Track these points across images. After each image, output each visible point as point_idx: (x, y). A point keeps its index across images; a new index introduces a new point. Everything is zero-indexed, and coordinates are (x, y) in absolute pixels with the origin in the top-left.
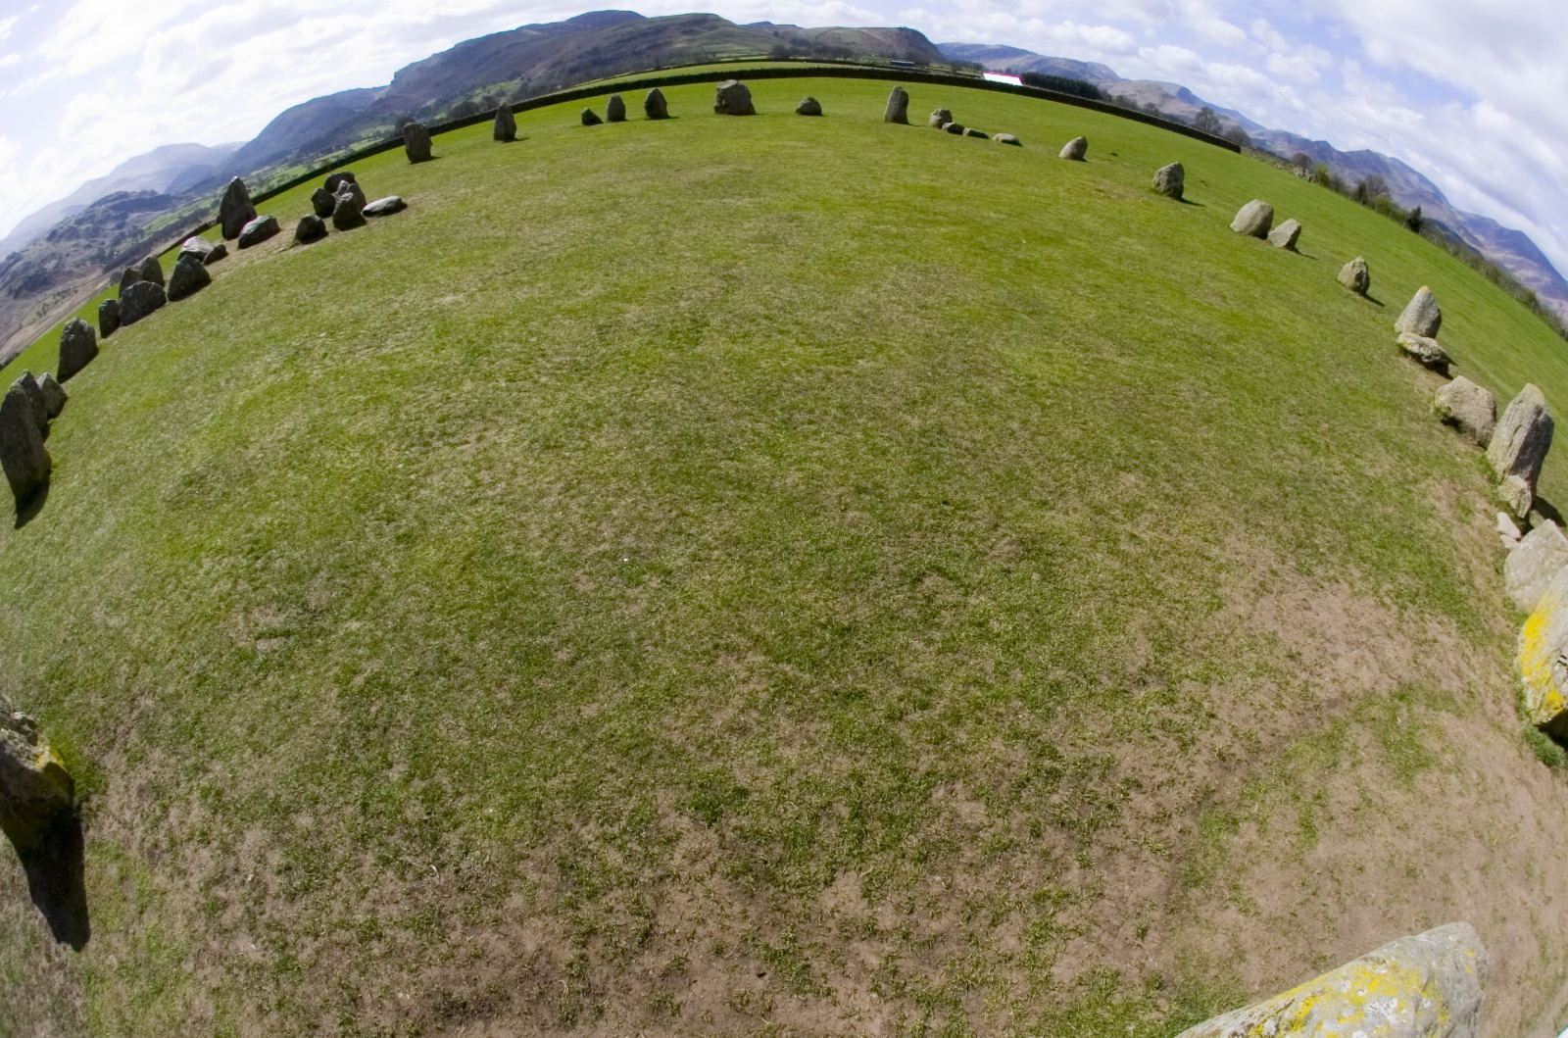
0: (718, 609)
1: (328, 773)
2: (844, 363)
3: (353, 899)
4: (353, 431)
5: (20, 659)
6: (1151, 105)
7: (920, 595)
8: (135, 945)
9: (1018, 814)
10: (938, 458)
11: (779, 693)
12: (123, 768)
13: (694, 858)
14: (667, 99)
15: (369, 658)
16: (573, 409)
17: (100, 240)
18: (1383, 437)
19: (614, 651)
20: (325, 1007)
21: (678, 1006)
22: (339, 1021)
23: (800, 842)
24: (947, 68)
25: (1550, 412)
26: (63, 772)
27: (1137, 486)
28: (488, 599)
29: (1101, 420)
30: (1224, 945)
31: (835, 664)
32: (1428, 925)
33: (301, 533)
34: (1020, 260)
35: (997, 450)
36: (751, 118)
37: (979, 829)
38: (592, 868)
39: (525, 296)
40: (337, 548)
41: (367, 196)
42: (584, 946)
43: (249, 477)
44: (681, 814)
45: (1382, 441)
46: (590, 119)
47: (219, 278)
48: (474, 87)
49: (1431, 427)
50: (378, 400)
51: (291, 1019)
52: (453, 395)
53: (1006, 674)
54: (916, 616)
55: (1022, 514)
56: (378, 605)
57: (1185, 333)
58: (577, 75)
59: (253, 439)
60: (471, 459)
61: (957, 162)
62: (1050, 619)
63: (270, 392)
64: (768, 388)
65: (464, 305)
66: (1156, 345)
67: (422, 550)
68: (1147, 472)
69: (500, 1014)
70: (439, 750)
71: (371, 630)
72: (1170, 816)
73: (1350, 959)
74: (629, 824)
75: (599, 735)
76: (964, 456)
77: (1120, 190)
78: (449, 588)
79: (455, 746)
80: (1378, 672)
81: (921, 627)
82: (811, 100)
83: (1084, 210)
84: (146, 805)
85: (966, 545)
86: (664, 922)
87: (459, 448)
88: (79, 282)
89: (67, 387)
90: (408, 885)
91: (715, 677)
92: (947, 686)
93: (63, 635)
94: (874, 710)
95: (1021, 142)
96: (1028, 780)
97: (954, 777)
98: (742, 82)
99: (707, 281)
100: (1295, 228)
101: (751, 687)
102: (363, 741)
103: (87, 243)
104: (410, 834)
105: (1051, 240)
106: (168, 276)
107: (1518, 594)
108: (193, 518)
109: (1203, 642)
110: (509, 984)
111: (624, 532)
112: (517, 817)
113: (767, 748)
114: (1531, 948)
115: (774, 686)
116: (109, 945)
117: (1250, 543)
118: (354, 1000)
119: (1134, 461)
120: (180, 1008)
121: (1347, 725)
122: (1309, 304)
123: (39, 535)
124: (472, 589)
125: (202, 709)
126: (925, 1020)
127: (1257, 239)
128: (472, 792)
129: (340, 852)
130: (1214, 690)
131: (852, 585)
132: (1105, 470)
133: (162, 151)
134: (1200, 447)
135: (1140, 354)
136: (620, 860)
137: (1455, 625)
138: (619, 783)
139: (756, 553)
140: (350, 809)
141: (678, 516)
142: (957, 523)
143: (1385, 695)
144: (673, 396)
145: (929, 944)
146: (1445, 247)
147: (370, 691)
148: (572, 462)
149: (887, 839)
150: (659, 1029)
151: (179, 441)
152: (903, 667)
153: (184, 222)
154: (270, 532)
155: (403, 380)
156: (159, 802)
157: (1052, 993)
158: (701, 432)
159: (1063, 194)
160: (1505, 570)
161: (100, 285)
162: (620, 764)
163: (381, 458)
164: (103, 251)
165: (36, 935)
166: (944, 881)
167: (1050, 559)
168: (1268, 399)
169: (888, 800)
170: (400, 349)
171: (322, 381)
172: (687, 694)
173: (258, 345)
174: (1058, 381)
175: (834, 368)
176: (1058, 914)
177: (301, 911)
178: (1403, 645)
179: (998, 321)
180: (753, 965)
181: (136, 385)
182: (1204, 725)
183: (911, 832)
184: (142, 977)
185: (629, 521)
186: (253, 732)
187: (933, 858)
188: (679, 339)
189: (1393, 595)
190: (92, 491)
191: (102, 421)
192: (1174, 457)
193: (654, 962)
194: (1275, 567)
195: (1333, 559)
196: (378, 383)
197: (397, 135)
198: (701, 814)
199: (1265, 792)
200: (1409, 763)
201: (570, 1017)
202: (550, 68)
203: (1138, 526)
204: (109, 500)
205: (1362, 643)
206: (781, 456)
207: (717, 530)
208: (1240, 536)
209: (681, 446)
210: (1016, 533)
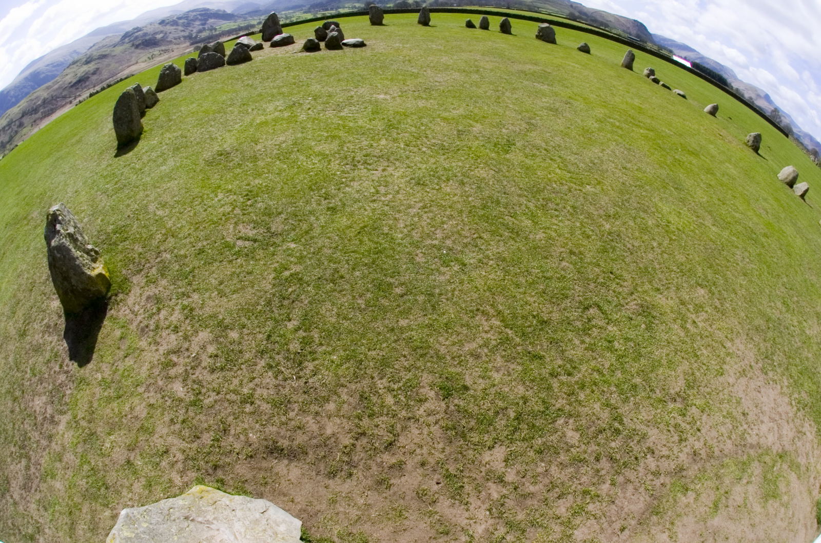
0: (484, 291)
1: (255, 315)
2: (579, 185)
3: (245, 381)
4: (317, 149)
5: (99, 221)
6: (751, 98)
7: (585, 316)
9: (593, 445)
10: (614, 249)
11: (502, 344)
12: (142, 284)
13: (430, 413)
14: (512, 24)
15: (296, 264)
16: (436, 168)
17: (190, 29)
19: (426, 296)
20: (208, 430)
21: (391, 485)
22: (212, 438)
23: (485, 423)
24: (656, 48)
26: (107, 278)
27: (704, 297)
28: (367, 251)
29: (696, 256)
31: (533, 338)
33: (276, 193)
34: (675, 159)
35: (643, 254)
36: (554, 45)
37: (572, 447)
38: (376, 402)
39: (422, 105)
40: (294, 205)
41: (345, 36)
42: (356, 440)
43: (255, 159)
44: (431, 389)
46: (470, 25)
47: (256, 59)
50: (334, 137)
51: (187, 430)
52: (375, 145)
53: (613, 371)
54: (580, 326)
55: (646, 292)
56: (308, 239)
57: (745, 224)
58: (466, 1)
59: (261, 141)
60: (377, 179)
61: (654, 98)
62: (643, 351)
63: (276, 120)
64: (538, 186)
65: (389, 101)
67: (340, 218)
68: (710, 291)
69: (299, 460)
70: (318, 320)
71: (300, 250)
72: (660, 474)
74: (403, 386)
75: (404, 336)
76: (627, 252)
77: (730, 138)
78: (349, 240)
79: (327, 320)
80: (776, 438)
81: (581, 333)
82: (586, 45)
83: (712, 143)
84: (149, 305)
85: (615, 299)
86: (402, 440)
87: (371, 172)
88: (175, 47)
89: (160, 95)
90: (277, 382)
91: (472, 325)
92: (583, 368)
93: (129, 213)
94: (545, 368)
95: (687, 97)
97: (570, 416)
98: (551, 26)
99: (519, 122)
100: (806, 188)
101: (489, 336)
102: (280, 304)
103: (183, 29)
104: (288, 357)
105: (694, 154)
106: (228, 52)
108: (218, 172)
109: (709, 390)
110: (310, 446)
111: (448, 237)
112: (347, 365)
113: (486, 370)
115: (500, 339)
116: (100, 368)
117: (746, 347)
118: (225, 430)
119: (706, 283)
120: (127, 409)
121: (753, 460)
122: (804, 231)
123: (128, 163)
124: (361, 244)
125: (196, 266)
126: (506, 534)
127: (788, 187)
128: (328, 345)
129: (247, 356)
130: (704, 417)
131: (554, 300)
132: (691, 283)
134: (737, 287)
135: (722, 228)
136: (392, 402)
137: (815, 429)
138: (406, 364)
139: (512, 269)
140: (260, 336)
141: (477, 238)
142: (614, 286)
143: (775, 452)
144: (490, 176)
145: (525, 496)
147: (291, 280)
149: (527, 436)
150: (376, 493)
151: (219, 133)
152: (566, 351)
153: (240, 29)
154: (259, 188)
155: (349, 131)
156: (157, 306)
158: (500, 198)
159: (703, 131)
161: (188, 50)
162: (410, 354)
163: (329, 167)
164: (192, 35)
165: (58, 354)
166: (545, 467)
167: (653, 320)
168: (774, 274)
169: (535, 416)
170: (350, 115)
171: (305, 121)
172: (456, 329)
173: (273, 96)
174: (681, 228)
175: (574, 186)
176: (590, 504)
177: (215, 379)
178: (791, 429)
179: (660, 187)
180: (437, 477)
181: (201, 101)
182: (694, 433)
183: (540, 436)
184: (112, 388)
185: (452, 233)
186: (221, 284)
187: (545, 453)
188: (499, 148)
189: (797, 401)
190: (163, 148)
191: (177, 115)
192: (725, 288)
193: (388, 459)
194: (752, 364)
195: (779, 370)
196: (336, 129)
197: (364, 9)
198: (441, 392)
199: (706, 480)
200: (770, 494)
201: (334, 472)
203: (698, 318)
204: (173, 154)
205: (776, 420)
206: (537, 223)
207: (495, 251)
208: (742, 341)
209: (488, 202)
210: (641, 300)
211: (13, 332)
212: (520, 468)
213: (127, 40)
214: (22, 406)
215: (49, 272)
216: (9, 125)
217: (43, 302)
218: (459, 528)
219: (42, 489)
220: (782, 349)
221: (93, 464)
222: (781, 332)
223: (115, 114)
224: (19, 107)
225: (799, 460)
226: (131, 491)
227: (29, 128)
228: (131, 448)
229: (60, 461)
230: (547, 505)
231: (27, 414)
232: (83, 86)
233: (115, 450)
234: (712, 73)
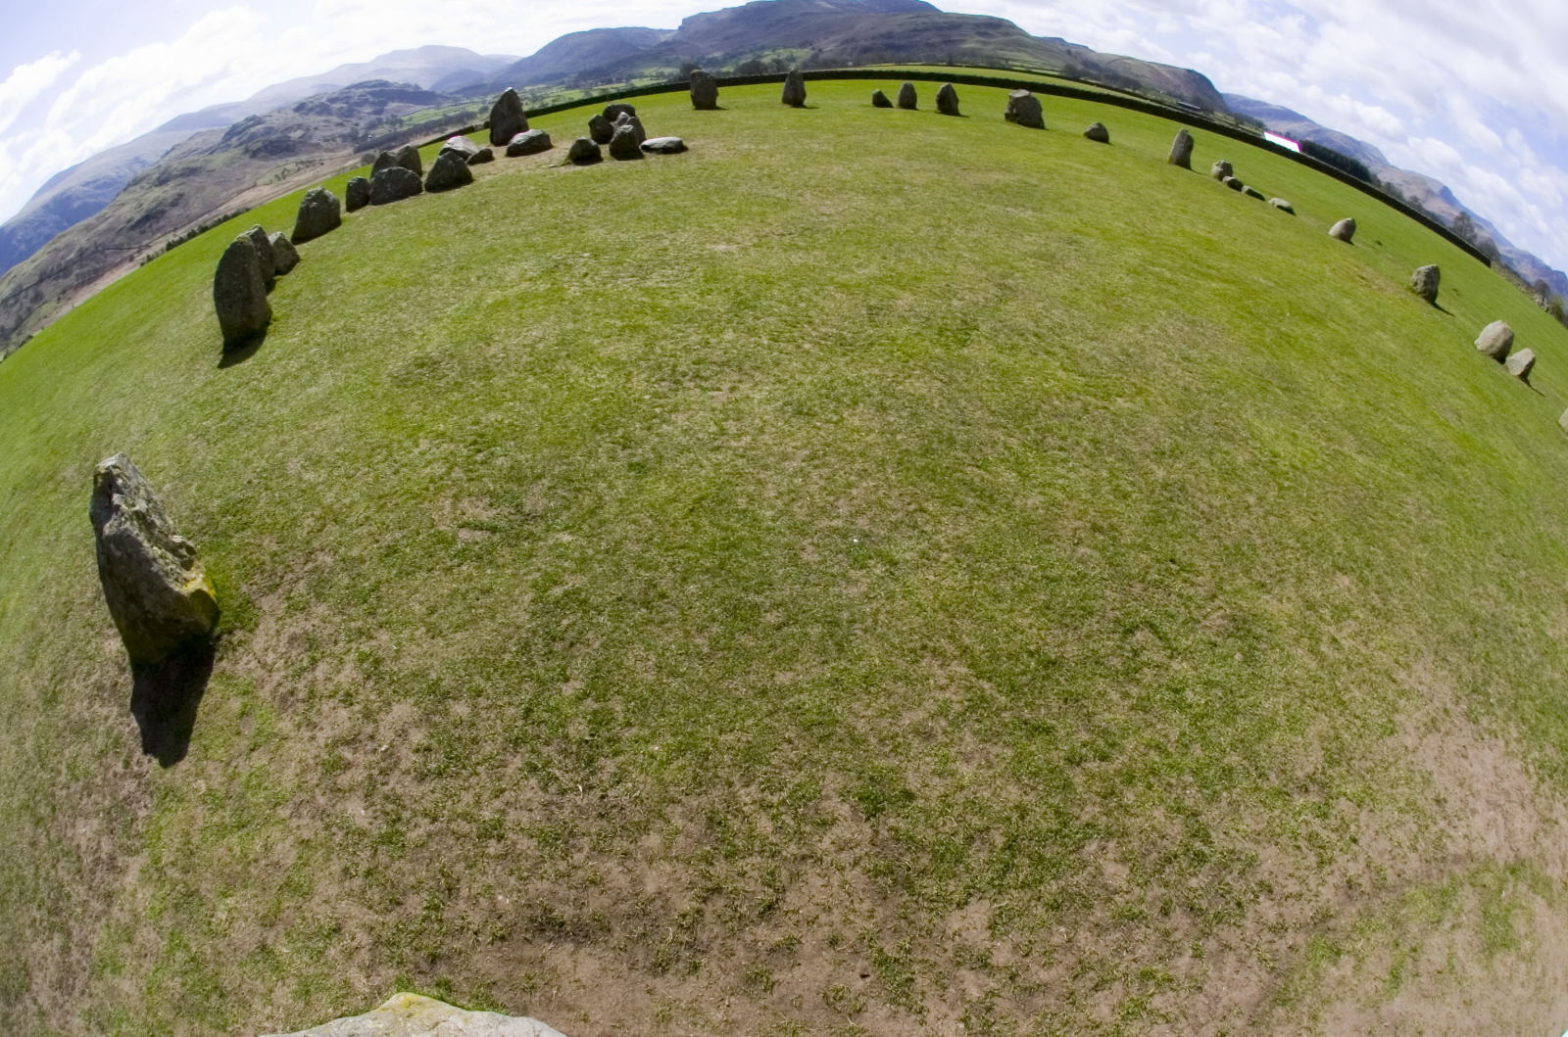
0: (935, 611)
1: (500, 671)
2: (1103, 398)
3: (486, 795)
4: (604, 353)
5: (193, 490)
6: (1415, 199)
7: (1128, 647)
9: (1156, 887)
10: (1175, 515)
11: (972, 709)
12: (280, 613)
13: (842, 846)
14: (959, 96)
15: (573, 572)
16: (832, 381)
17: (354, 120)
19: (824, 627)
20: (416, 888)
21: (774, 983)
22: (425, 904)
23: (946, 858)
24: (1231, 120)
26: (212, 601)
27: (1349, 590)
28: (710, 545)
29: (1330, 515)
31: (1032, 694)
33: (531, 437)
34: (1281, 334)
35: (1230, 520)
36: (1039, 131)
37: (1116, 892)
38: (739, 830)
39: (799, 261)
40: (565, 460)
41: (647, 132)
42: (704, 902)
43: (486, 373)
44: (843, 801)
46: (880, 101)
47: (481, 180)
48: (763, 48)
50: (635, 329)
51: (375, 889)
52: (712, 341)
53: (1186, 746)
54: (1119, 668)
55: (1240, 591)
56: (597, 525)
57: (1419, 444)
58: (869, 55)
59: (497, 338)
60: (720, 407)
61: (1234, 218)
62: (1241, 703)
63: (523, 298)
64: (1026, 406)
65: (736, 257)
66: (1393, 450)
67: (654, 483)
68: (1361, 579)
70: (621, 677)
71: (581, 546)
72: (1286, 930)
74: (789, 797)
75: (786, 703)
76: (1200, 519)
77: (1380, 282)
78: (673, 525)
79: (639, 677)
80: (1503, 838)
81: (1121, 678)
82: (1100, 125)
83: (1346, 294)
84: (294, 653)
85: (1183, 608)
86: (792, 899)
87: (710, 393)
88: (326, 155)
89: (301, 249)
90: (548, 797)
91: (915, 676)
92: (1130, 744)
93: (249, 475)
94: (1057, 749)
95: (1295, 211)
96: (1176, 857)
97: (1110, 835)
98: (1035, 95)
99: (983, 285)
100: (1529, 359)
101: (947, 695)
102: (546, 650)
103: (339, 121)
104: (566, 750)
105: (1313, 319)
106: (427, 167)
108: (418, 398)
109: (1369, 764)
110: (616, 917)
111: (860, 513)
112: (681, 762)
113: (946, 760)
115: (969, 700)
116: (203, 771)
117: (1434, 675)
118: (450, 890)
119: (1352, 564)
120: (257, 848)
121: (1462, 885)
122: (1531, 442)
123: (245, 379)
124: (696, 532)
125: (383, 579)
127: (1495, 362)
128: (642, 725)
129: (488, 749)
130: (1364, 816)
131: (1068, 621)
132: (1324, 566)
133: (429, 50)
134: (1412, 565)
135: (1377, 456)
136: (770, 830)
138: (792, 755)
139: (984, 565)
140: (512, 710)
141: (915, 511)
142: (1179, 584)
143: (1501, 863)
144: (933, 391)
145: (1031, 991)
147: (567, 604)
148: (822, 433)
149: (1030, 878)
150: (746, 1000)
151: (417, 324)
152: (1095, 714)
153: (448, 121)
154: (499, 429)
155: (664, 316)
156: (309, 654)
158: (955, 433)
159: (1329, 274)
161: (350, 163)
162: (799, 737)
163: (629, 385)
164: (357, 133)
165: (121, 741)
166: (1067, 933)
167: (1255, 643)
168: (1480, 532)
169: (1042, 841)
170: (664, 285)
171: (579, 298)
172: (884, 686)
173: (516, 251)
174: (1299, 465)
175: (1093, 401)
176: (1156, 996)
177: (426, 794)
178: (1531, 817)
179: (1254, 390)
180: (861, 964)
181: (379, 263)
182: (1345, 848)
183: (1054, 877)
184: (228, 809)
185: (867, 503)
186: (433, 613)
187: (1065, 908)
188: (948, 337)
189: (1537, 764)
190: (312, 351)
192: (1388, 570)
193: (765, 934)
194: (1449, 706)
195: (1499, 712)
196: (638, 313)
197: (680, 79)
198: (862, 806)
199: (1374, 930)
200: (1497, 940)
201: (664, 964)
202: (843, 44)
203: (1341, 631)
204: (330, 363)
205: (1499, 805)
206: (1027, 476)
207: (952, 533)
208: (1427, 666)
209: (932, 442)
210: (1231, 608)
211: (32, 695)
212: (1019, 940)
213: (234, 140)
214: (53, 836)
215: (100, 584)
216: (16, 295)
217: (89, 642)
219: (94, 991)
220: (1502, 672)
221: (194, 950)
222: (1499, 641)
223: (217, 283)
224: (33, 261)
225: (1549, 872)
226: (270, 1002)
227: (53, 304)
228: (268, 922)
229: (130, 941)
230: (1073, 1003)
231: (62, 850)
232: (155, 227)
233: (236, 926)
234: (1339, 160)
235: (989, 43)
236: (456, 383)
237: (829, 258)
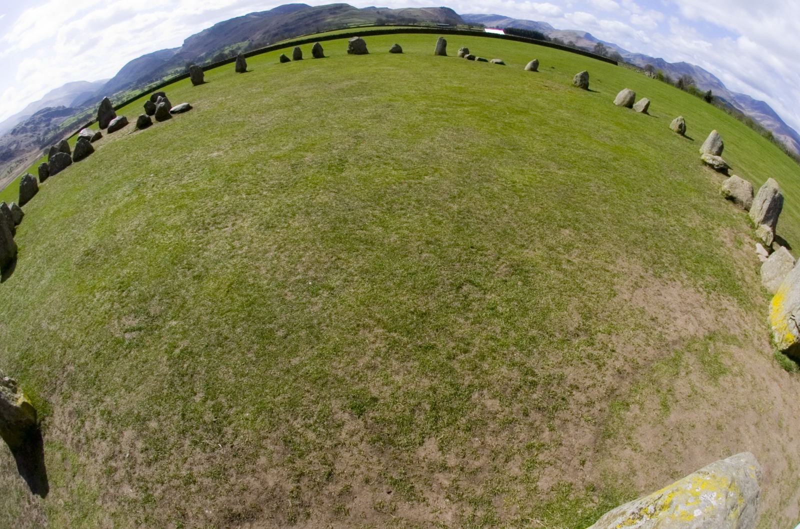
0: (358, 306)
1: (164, 400)
2: (417, 178)
3: (180, 464)
4: (169, 223)
5: (6, 350)
6: (571, 42)
7: (461, 295)
8: (72, 493)
9: (516, 404)
10: (468, 225)
11: (391, 348)
12: (61, 402)
13: (352, 434)
14: (323, 47)
15: (182, 339)
16: (280, 207)
17: (38, 133)
18: (695, 207)
19: (307, 330)
20: (169, 520)
21: (348, 510)
22: (177, 526)
23: (405, 424)
24: (466, 27)
25: (781, 192)
26: (31, 406)
27: (570, 235)
28: (241, 306)
29: (550, 203)
30: (625, 468)
31: (419, 332)
32: (729, 454)
33: (145, 277)
34: (505, 123)
35: (497, 220)
36: (366, 55)
37: (496, 413)
38: (300, 442)
39: (254, 151)
40: (163, 284)
41: (172, 103)
42: (298, 482)
43: (117, 250)
44: (344, 412)
45: (695, 209)
46: (284, 59)
47: (98, 149)
48: (224, 46)
49: (720, 201)
50: (181, 207)
52: (219, 203)
53: (506, 333)
54: (459, 306)
55: (512, 252)
56: (185, 312)
57: (591, 157)
58: (277, 37)
59: (118, 230)
60: (229, 236)
62: (528, 305)
63: (126, 206)
64: (379, 193)
65: (223, 157)
66: (577, 163)
67: (207, 283)
68: (575, 228)
69: (258, 519)
70: (220, 385)
71: (182, 325)
72: (594, 403)
73: (690, 473)
74: (318, 418)
75: (300, 373)
76: (481, 223)
77: (556, 86)
78: (221, 301)
79: (228, 382)
80: (697, 326)
81: (462, 311)
82: (396, 45)
83: (538, 96)
84: (73, 421)
85: (484, 269)
86: (339, 467)
87: (223, 230)
88: (28, 154)
89: (24, 209)
90: (208, 455)
91: (358, 341)
92: (477, 341)
93: (27, 336)
94: (440, 355)
95: (505, 63)
96: (521, 387)
97: (482, 387)
98: (361, 38)
99: (346, 139)
100: (646, 102)
101: (377, 345)
102: (181, 382)
103: (31, 134)
104: (207, 429)
105: (522, 112)
106: (72, 149)
107: (768, 285)
108: (90, 272)
109: (608, 313)
110: (261, 503)
111: (309, 269)
112: (261, 417)
113: (387, 376)
114: (783, 464)
115: (388, 345)
116: (59, 494)
117: (629, 262)
118: (183, 515)
119: (568, 223)
120: (96, 524)
121: (683, 353)
122: (655, 141)
123: (13, 286)
124: (233, 302)
125: (99, 370)
126: (474, 512)
127: (627, 108)
128: (237, 405)
129: (172, 440)
130: (614, 338)
131: (426, 291)
132: (554, 228)
133: (67, 85)
134: (601, 215)
135: (569, 169)
136: (314, 437)
137: (736, 301)
138: (312, 398)
139: (377, 277)
140: (176, 417)
141: (336, 260)
142: (479, 258)
143: (702, 337)
144: (331, 198)
145: (474, 473)
146: (724, 110)
147: (183, 356)
148: (281, 235)
149: (450, 420)
150: (339, 523)
151: (81, 233)
152: (454, 332)
153: (80, 121)
154: (129, 277)
155: (194, 197)
156: (79, 419)
157: (538, 495)
158: (346, 216)
159: (527, 89)
160: (761, 272)
161: (39, 156)
162: (312, 388)
163: (184, 237)
164: (39, 138)
165: (22, 491)
166: (480, 440)
167: (527, 274)
168: (635, 189)
169: (449, 400)
170: (191, 181)
171: (152, 199)
172: (344, 350)
173: (119, 182)
174: (528, 184)
175: (413, 181)
176: (540, 455)
177: (154, 472)
178: (710, 312)
179: (496, 154)
180: (385, 487)
181: (58, 206)
182: (609, 356)
183: (462, 416)
184: (76, 509)
185: (311, 263)
186: (125, 380)
187: (474, 429)
188: (333, 170)
189: (703, 286)
190: (38, 261)
191: (42, 225)
192: (589, 220)
193: (334, 488)
194: (642, 274)
195: (672, 269)
196: (181, 199)
197: (186, 72)
198: (354, 412)
199: (642, 389)
200: (716, 372)
201: (293, 518)
202: (263, 34)
203: (571, 256)
204: (47, 265)
205: (689, 311)
206: (387, 227)
207: (356, 266)
208: (624, 259)
209: (335, 224)
210: (509, 261)
212: (457, 451)
218: (429, 524)
220: (668, 250)
222: (661, 236)
225: (732, 332)
230: (498, 472)
234: (526, 33)
235: (337, 17)
236: (105, 259)
237: (268, 145)
